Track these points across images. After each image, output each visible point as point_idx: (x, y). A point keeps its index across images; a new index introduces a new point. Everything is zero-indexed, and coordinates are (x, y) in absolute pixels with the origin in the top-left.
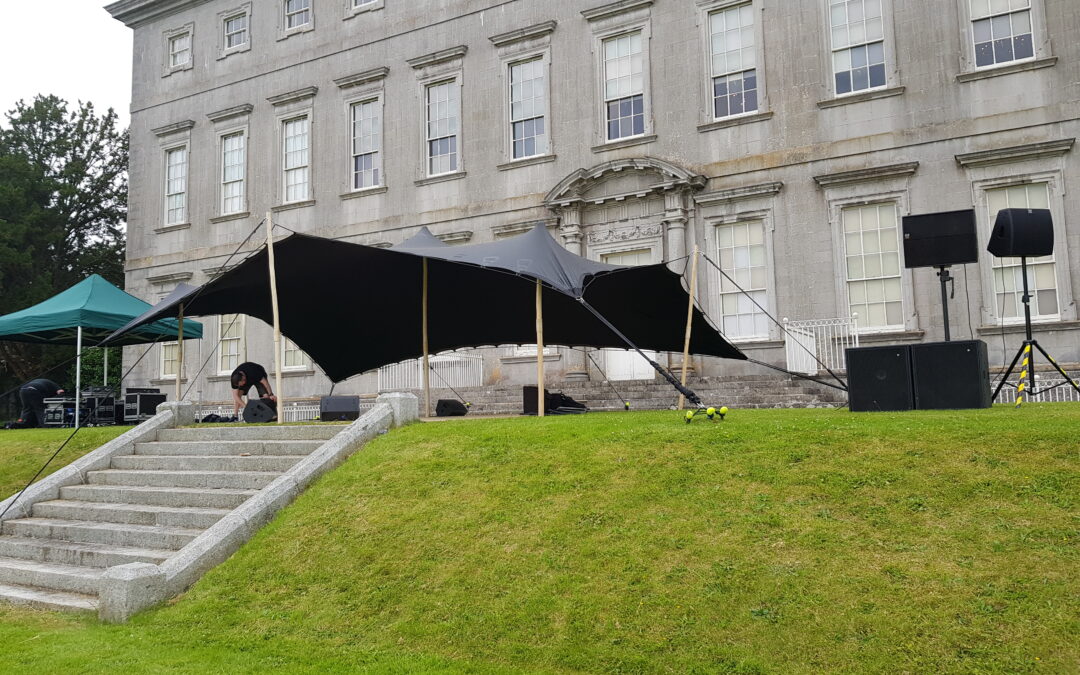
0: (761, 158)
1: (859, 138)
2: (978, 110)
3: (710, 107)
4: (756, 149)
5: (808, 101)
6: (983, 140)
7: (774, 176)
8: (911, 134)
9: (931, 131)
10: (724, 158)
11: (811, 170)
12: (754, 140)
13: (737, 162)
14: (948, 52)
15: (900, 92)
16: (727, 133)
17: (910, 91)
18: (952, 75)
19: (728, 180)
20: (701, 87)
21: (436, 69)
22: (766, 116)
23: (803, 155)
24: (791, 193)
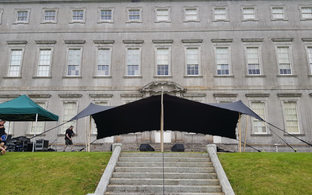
0: (200, 87)
1: (224, 86)
2: (250, 84)
3: (186, 73)
4: (199, 84)
5: (212, 75)
6: (251, 91)
7: (203, 92)
8: (236, 87)
9: (240, 87)
10: (190, 86)
11: (212, 92)
12: (198, 82)
13: (194, 87)
14: (243, 70)
15: (233, 77)
16: (191, 79)
17: (235, 77)
18: (244, 75)
19: (191, 91)
20: (185, 67)
21: (103, 45)
22: (201, 77)
23: (210, 88)
24: (207, 97)
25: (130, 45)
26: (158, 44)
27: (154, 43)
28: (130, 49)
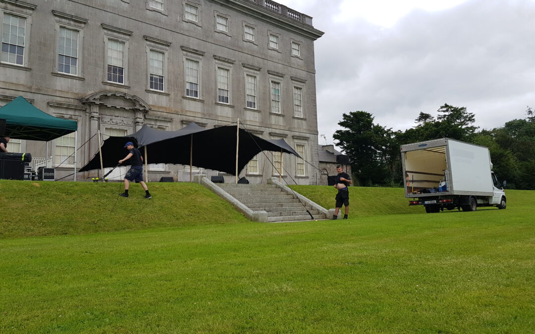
0: (166, 108)
1: (193, 112)
2: (219, 114)
3: (149, 85)
4: (164, 105)
5: (180, 95)
6: (220, 122)
7: (169, 116)
8: (205, 115)
9: (209, 116)
10: (154, 104)
11: (179, 118)
12: (163, 101)
13: (159, 107)
14: (213, 95)
15: (202, 101)
16: (155, 96)
17: (205, 102)
18: (214, 102)
19: (155, 112)
20: (147, 77)
21: (14, 8)
22: (168, 95)
23: (178, 112)
24: (174, 123)
25: (64, 20)
26: (110, 32)
27: (104, 28)
28: (64, 28)
